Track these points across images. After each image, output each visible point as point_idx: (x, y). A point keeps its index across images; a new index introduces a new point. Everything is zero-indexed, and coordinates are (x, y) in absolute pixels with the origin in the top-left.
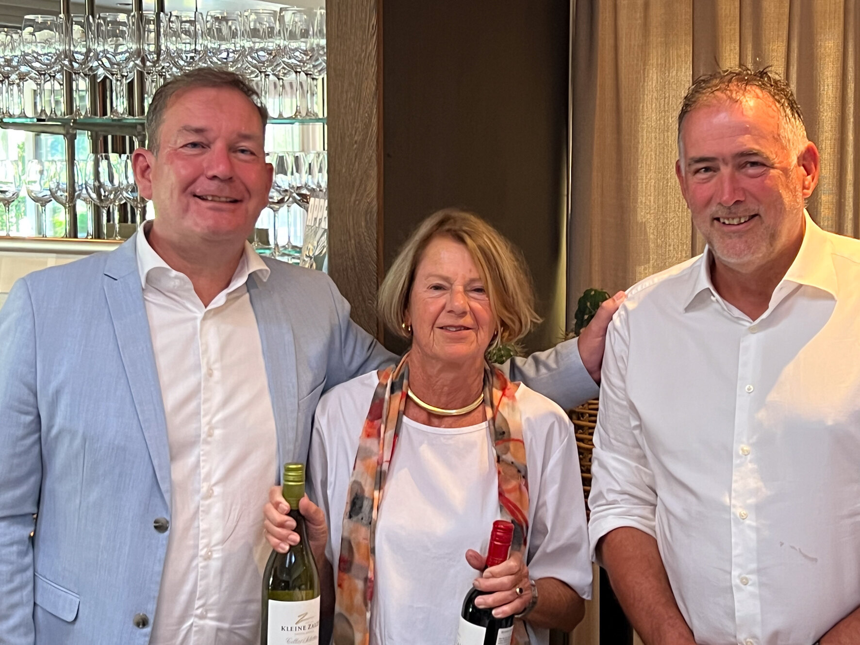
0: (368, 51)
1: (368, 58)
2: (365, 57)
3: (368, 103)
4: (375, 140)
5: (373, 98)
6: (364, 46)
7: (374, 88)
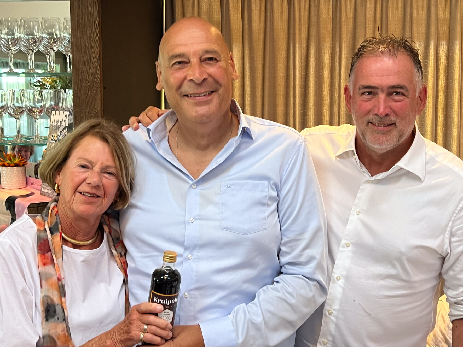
0: (95, 37)
1: (95, 40)
2: (92, 40)
3: (95, 63)
4: (99, 81)
5: (98, 61)
6: (92, 35)
7: (98, 56)
